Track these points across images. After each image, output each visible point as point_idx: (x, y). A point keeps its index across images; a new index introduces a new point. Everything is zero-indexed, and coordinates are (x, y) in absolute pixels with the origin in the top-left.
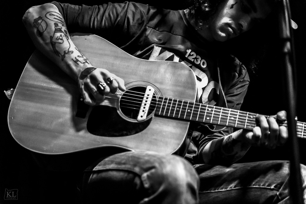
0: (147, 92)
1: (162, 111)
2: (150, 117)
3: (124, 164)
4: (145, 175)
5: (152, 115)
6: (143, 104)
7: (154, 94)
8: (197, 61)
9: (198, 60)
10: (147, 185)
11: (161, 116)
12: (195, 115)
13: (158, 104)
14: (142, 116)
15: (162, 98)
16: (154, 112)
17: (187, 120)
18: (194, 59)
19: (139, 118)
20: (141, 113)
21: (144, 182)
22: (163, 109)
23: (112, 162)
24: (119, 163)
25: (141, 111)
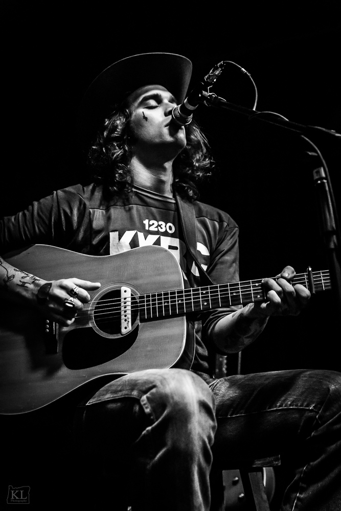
0: (123, 295)
1: (149, 313)
2: (135, 325)
3: (120, 391)
4: (144, 397)
5: (138, 322)
6: (123, 313)
7: (132, 295)
8: (161, 228)
9: (162, 226)
10: (148, 410)
11: (149, 320)
12: (189, 304)
13: (141, 306)
14: (126, 327)
15: (143, 297)
16: (138, 317)
17: (181, 315)
18: (157, 227)
19: (124, 331)
20: (124, 324)
21: (144, 407)
22: (148, 310)
23: (107, 391)
24: (116, 392)
25: (123, 321)
